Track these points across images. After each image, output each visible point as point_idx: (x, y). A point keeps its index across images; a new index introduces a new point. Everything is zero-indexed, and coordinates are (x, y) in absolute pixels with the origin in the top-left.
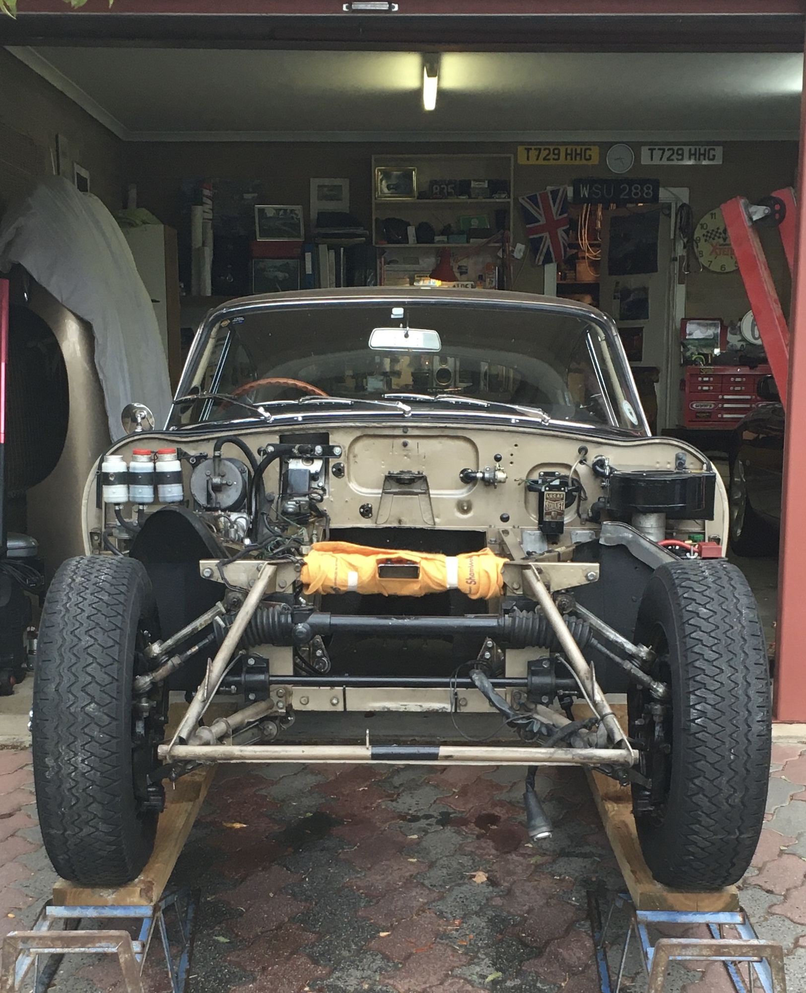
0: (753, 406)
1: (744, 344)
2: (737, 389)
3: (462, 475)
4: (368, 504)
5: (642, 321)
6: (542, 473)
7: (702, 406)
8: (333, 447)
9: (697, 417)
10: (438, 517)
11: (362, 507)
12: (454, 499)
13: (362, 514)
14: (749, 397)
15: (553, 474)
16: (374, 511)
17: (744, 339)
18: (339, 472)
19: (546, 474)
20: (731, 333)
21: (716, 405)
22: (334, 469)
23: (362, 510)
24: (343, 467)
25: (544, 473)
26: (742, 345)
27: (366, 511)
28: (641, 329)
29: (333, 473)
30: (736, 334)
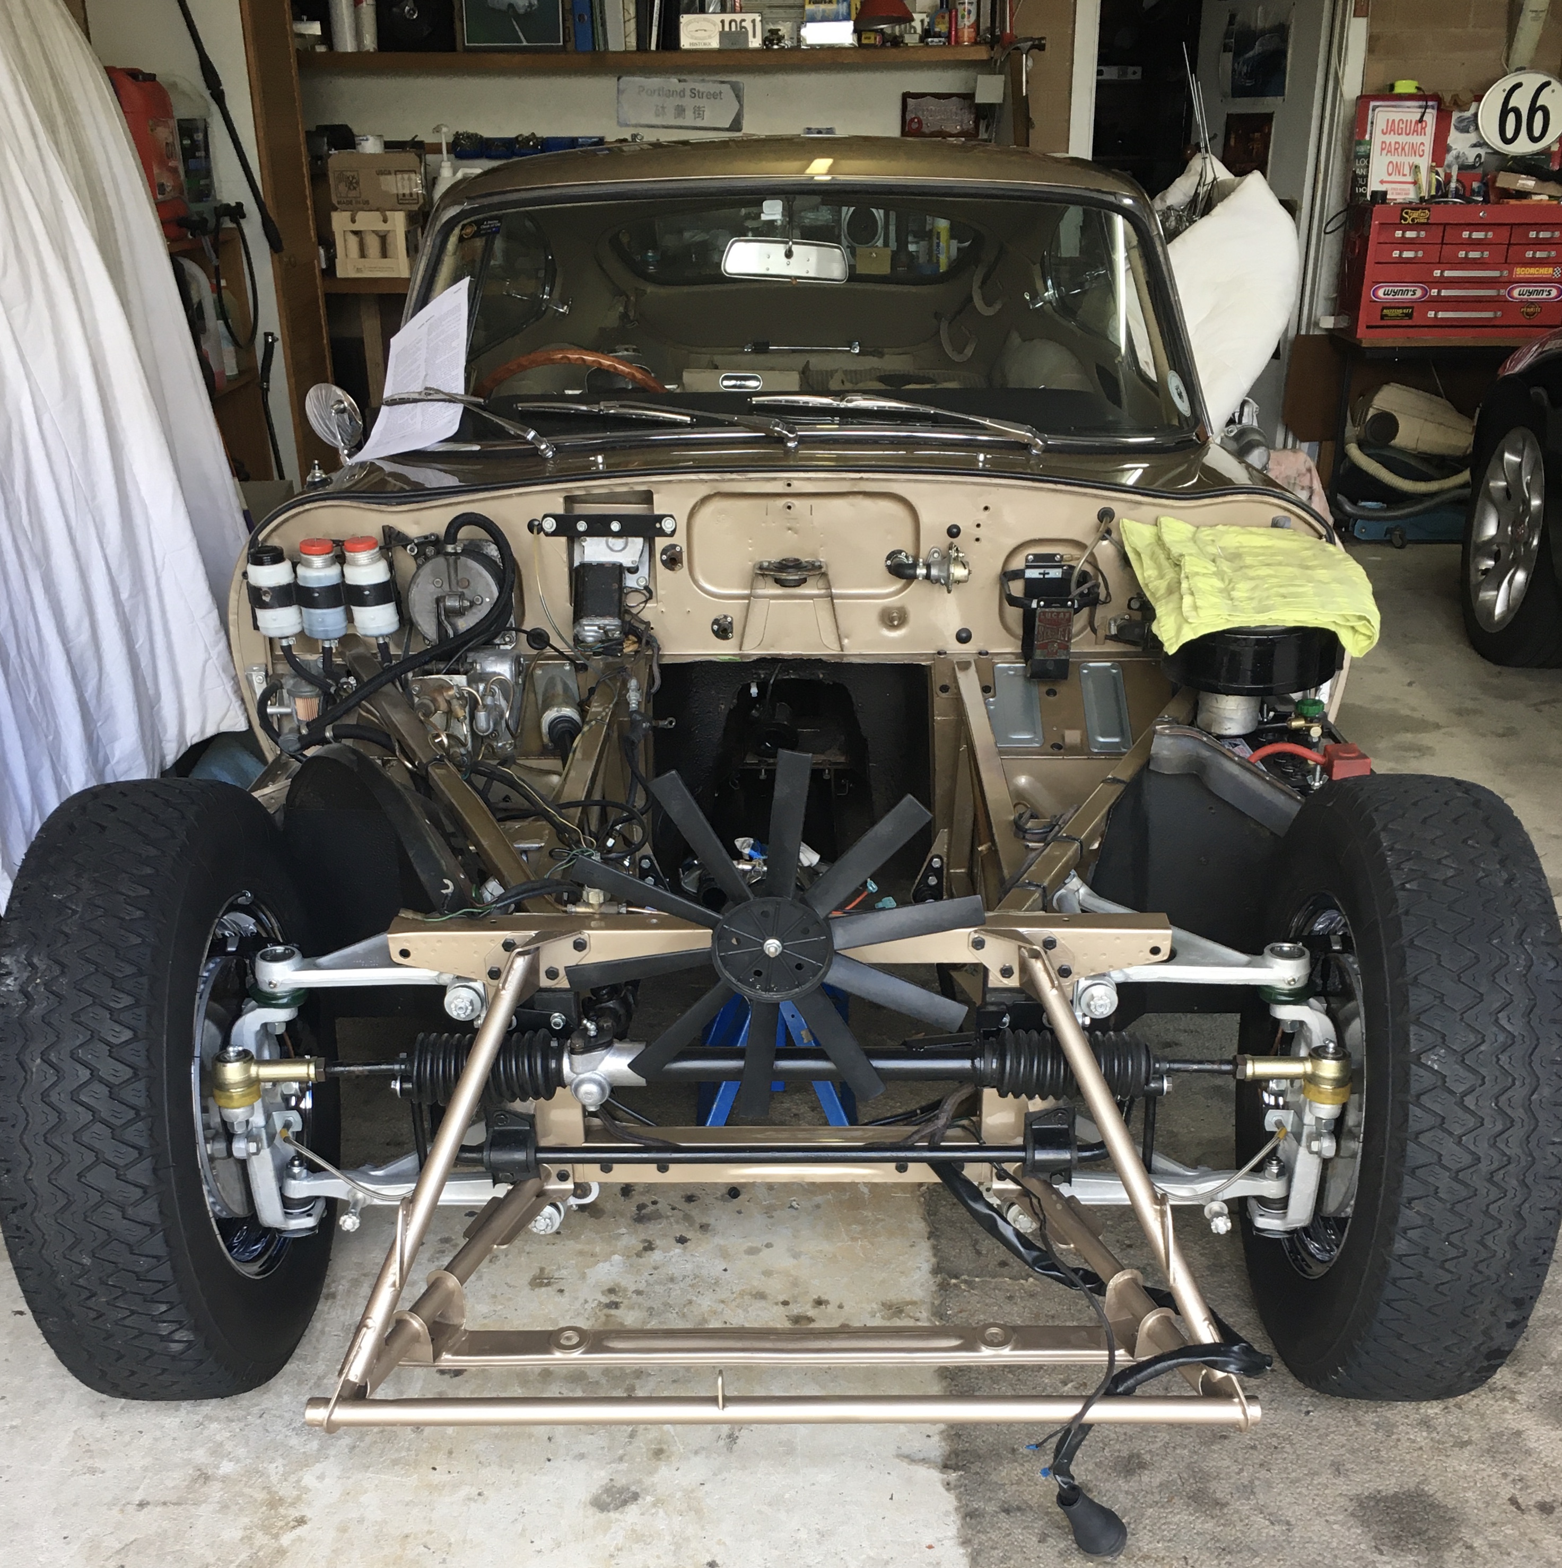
0: (1502, 292)
1: (1482, 151)
2: (1472, 255)
3: (889, 562)
4: (726, 617)
5: (1269, 100)
6: (1031, 557)
7: (1395, 293)
8: (660, 518)
9: (1383, 317)
10: (847, 637)
11: (716, 622)
12: (877, 604)
13: (716, 633)
14: (1496, 274)
15: (1051, 557)
16: (737, 628)
17: (1481, 144)
18: (672, 561)
19: (1038, 557)
20: (1457, 128)
21: (1425, 292)
22: (664, 557)
23: (716, 627)
24: (681, 552)
25: (1035, 556)
26: (1479, 156)
27: (722, 630)
28: (1269, 118)
29: (663, 562)
30: (1468, 132)
